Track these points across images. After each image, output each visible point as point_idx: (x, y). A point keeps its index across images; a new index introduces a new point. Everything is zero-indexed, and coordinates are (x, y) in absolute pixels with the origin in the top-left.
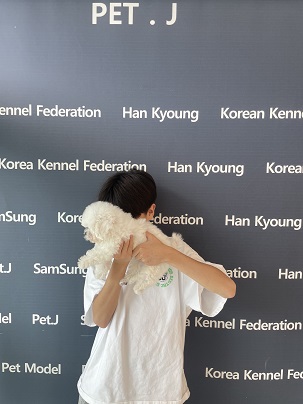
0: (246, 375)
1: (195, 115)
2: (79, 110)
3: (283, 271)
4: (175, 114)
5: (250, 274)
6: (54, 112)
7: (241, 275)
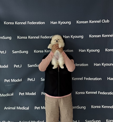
2: (39, 22)
5: (86, 65)
6: (32, 23)
7: (84, 65)
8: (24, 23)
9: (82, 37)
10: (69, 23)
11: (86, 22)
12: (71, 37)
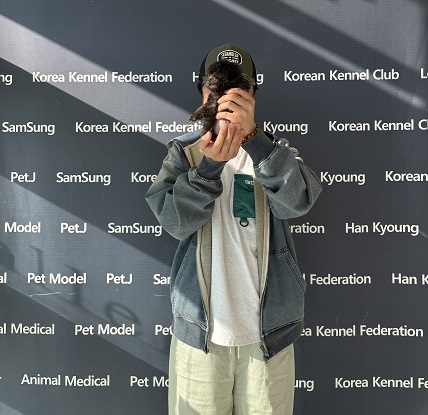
0: (319, 331)
2: (152, 75)
3: (350, 225)
5: (318, 229)
7: (309, 230)
8: (99, 78)
9: (304, 129)
11: (317, 77)
12: (266, 126)
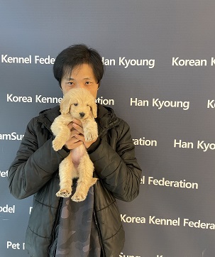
1: (152, 62)
4: (136, 62)
5: (192, 185)
6: (47, 61)
7: (185, 185)
8: (25, 61)
9: (186, 105)
10: (148, 63)
11: (199, 63)
12: (154, 102)
